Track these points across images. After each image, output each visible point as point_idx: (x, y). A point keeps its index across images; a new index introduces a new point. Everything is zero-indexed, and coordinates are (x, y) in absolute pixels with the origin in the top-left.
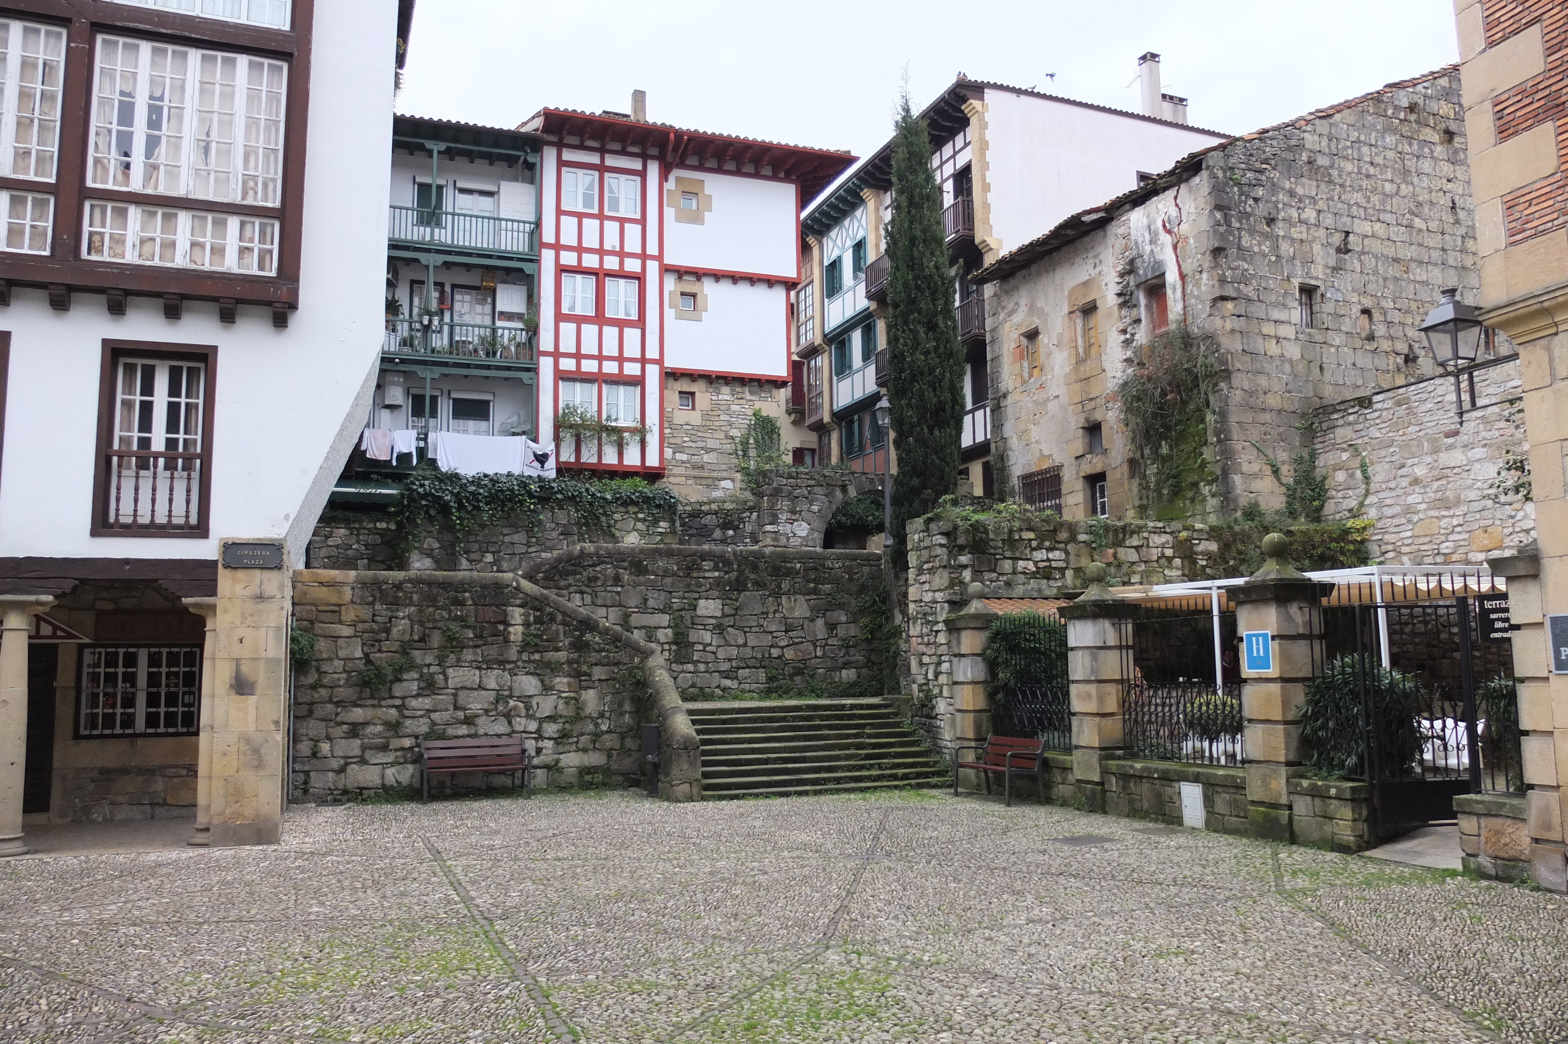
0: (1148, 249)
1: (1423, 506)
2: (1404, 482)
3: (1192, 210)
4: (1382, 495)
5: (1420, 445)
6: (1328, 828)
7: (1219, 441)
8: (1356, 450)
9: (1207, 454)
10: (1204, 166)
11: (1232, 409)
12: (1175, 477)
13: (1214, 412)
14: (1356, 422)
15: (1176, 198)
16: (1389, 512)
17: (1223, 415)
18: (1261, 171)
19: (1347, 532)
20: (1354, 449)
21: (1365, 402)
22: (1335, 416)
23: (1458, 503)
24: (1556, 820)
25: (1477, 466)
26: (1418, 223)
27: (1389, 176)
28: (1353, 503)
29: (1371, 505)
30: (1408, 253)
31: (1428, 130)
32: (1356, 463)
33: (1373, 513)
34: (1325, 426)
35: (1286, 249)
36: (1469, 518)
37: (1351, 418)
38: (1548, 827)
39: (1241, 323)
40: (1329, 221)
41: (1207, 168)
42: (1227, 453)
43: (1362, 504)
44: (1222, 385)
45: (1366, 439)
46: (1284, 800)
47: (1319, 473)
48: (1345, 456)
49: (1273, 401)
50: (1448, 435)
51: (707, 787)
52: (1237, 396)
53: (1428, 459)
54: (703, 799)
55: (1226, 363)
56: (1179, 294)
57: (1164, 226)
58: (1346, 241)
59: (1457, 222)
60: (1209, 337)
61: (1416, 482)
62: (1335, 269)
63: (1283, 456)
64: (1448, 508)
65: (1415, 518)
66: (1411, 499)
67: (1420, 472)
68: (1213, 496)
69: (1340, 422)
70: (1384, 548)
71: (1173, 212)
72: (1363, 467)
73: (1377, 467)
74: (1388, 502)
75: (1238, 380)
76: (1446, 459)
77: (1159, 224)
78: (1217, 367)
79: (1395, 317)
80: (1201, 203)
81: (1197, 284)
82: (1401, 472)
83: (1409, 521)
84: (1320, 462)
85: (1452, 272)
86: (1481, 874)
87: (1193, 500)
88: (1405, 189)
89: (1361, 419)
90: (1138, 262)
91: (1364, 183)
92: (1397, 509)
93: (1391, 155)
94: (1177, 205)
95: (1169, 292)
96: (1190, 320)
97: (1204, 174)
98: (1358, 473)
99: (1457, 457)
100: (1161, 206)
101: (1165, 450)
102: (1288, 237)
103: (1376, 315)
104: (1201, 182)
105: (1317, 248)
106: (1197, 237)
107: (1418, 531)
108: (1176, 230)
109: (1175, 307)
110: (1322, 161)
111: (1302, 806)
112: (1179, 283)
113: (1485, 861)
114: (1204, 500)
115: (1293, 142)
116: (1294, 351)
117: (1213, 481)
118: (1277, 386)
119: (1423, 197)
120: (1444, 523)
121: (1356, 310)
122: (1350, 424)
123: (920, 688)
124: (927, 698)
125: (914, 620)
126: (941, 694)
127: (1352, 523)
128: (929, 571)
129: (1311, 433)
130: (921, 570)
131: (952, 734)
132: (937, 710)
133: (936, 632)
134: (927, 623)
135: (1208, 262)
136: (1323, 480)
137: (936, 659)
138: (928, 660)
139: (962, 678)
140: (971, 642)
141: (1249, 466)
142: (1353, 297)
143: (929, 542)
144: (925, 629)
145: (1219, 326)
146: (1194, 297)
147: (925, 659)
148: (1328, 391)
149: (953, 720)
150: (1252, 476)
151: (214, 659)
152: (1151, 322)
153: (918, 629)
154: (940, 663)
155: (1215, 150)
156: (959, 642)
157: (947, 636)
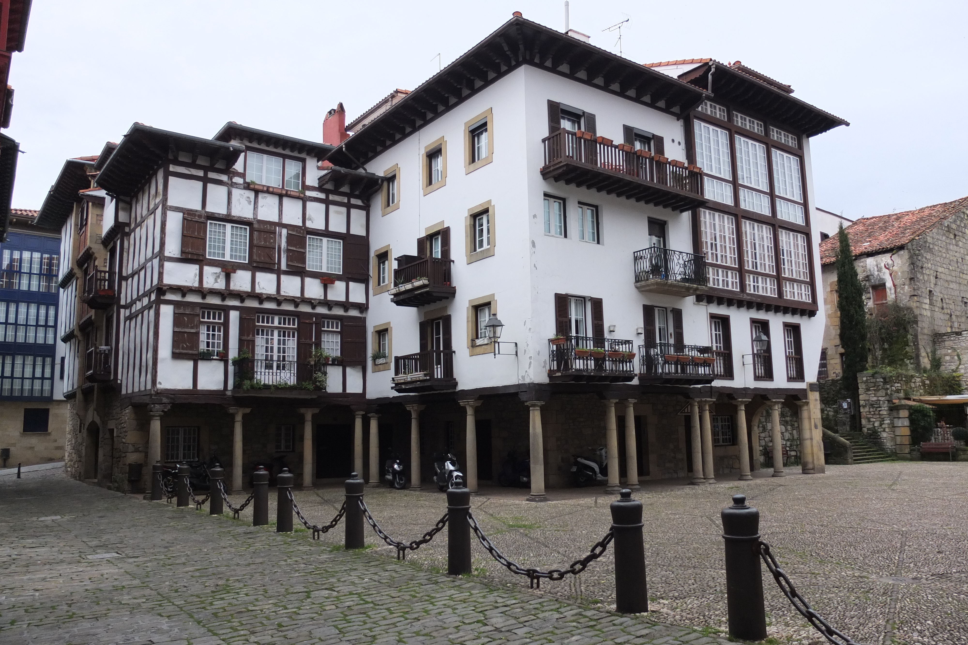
0: (876, 273)
3: (900, 262)
4: (966, 365)
7: (914, 345)
8: (955, 349)
9: (908, 349)
10: (905, 248)
11: (919, 334)
12: (892, 356)
13: (912, 335)
14: (954, 340)
15: (891, 257)
17: (916, 336)
18: (919, 250)
19: (954, 377)
21: (959, 334)
22: (945, 337)
26: (951, 268)
27: (944, 251)
28: (954, 367)
29: (962, 368)
30: (949, 278)
31: (951, 235)
32: (956, 353)
33: (962, 371)
34: (940, 340)
35: (926, 278)
37: (952, 338)
39: (918, 304)
40: (933, 268)
41: (907, 249)
42: (918, 349)
43: (957, 368)
44: (914, 325)
45: (959, 346)
47: (937, 356)
48: (949, 351)
49: (926, 331)
52: (919, 329)
54: (855, 464)
55: (917, 318)
56: (893, 291)
57: (885, 266)
58: (937, 275)
59: (958, 267)
60: (909, 309)
62: (935, 284)
63: (929, 350)
68: (911, 364)
69: (948, 339)
70: (967, 383)
71: (890, 262)
72: (958, 356)
73: (964, 356)
75: (920, 324)
77: (883, 265)
78: (913, 319)
79: (947, 301)
80: (905, 261)
81: (903, 289)
84: (938, 352)
85: (958, 285)
87: (900, 365)
88: (948, 256)
89: (957, 339)
90: (871, 277)
91: (940, 254)
93: (944, 243)
94: (892, 260)
95: (888, 290)
96: (898, 301)
97: (906, 251)
98: (956, 358)
100: (883, 259)
101: (886, 346)
102: (925, 273)
103: (944, 301)
104: (904, 253)
105: (932, 277)
106: (903, 272)
108: (891, 268)
109: (891, 296)
110: (931, 246)
112: (893, 288)
114: (907, 365)
115: (925, 240)
116: (928, 314)
117: (912, 359)
118: (926, 326)
119: (951, 258)
121: (940, 298)
122: (951, 340)
123: (868, 429)
124: (873, 432)
125: (864, 407)
126: (884, 431)
127: (954, 374)
128: (874, 390)
129: (934, 342)
130: (868, 390)
131: (892, 443)
132: (881, 436)
133: (880, 411)
134: (873, 407)
135: (907, 282)
136: (940, 359)
137: (880, 419)
138: (874, 420)
139: (900, 425)
140: (904, 413)
141: (923, 353)
142: (939, 294)
143: (874, 380)
144: (871, 410)
145: (913, 305)
146: (901, 293)
147: (872, 420)
148: (936, 327)
149: (894, 439)
150: (924, 357)
151: (810, 418)
152: (874, 299)
153: (867, 409)
154: (883, 421)
155: (908, 243)
156: (898, 414)
157: (888, 412)
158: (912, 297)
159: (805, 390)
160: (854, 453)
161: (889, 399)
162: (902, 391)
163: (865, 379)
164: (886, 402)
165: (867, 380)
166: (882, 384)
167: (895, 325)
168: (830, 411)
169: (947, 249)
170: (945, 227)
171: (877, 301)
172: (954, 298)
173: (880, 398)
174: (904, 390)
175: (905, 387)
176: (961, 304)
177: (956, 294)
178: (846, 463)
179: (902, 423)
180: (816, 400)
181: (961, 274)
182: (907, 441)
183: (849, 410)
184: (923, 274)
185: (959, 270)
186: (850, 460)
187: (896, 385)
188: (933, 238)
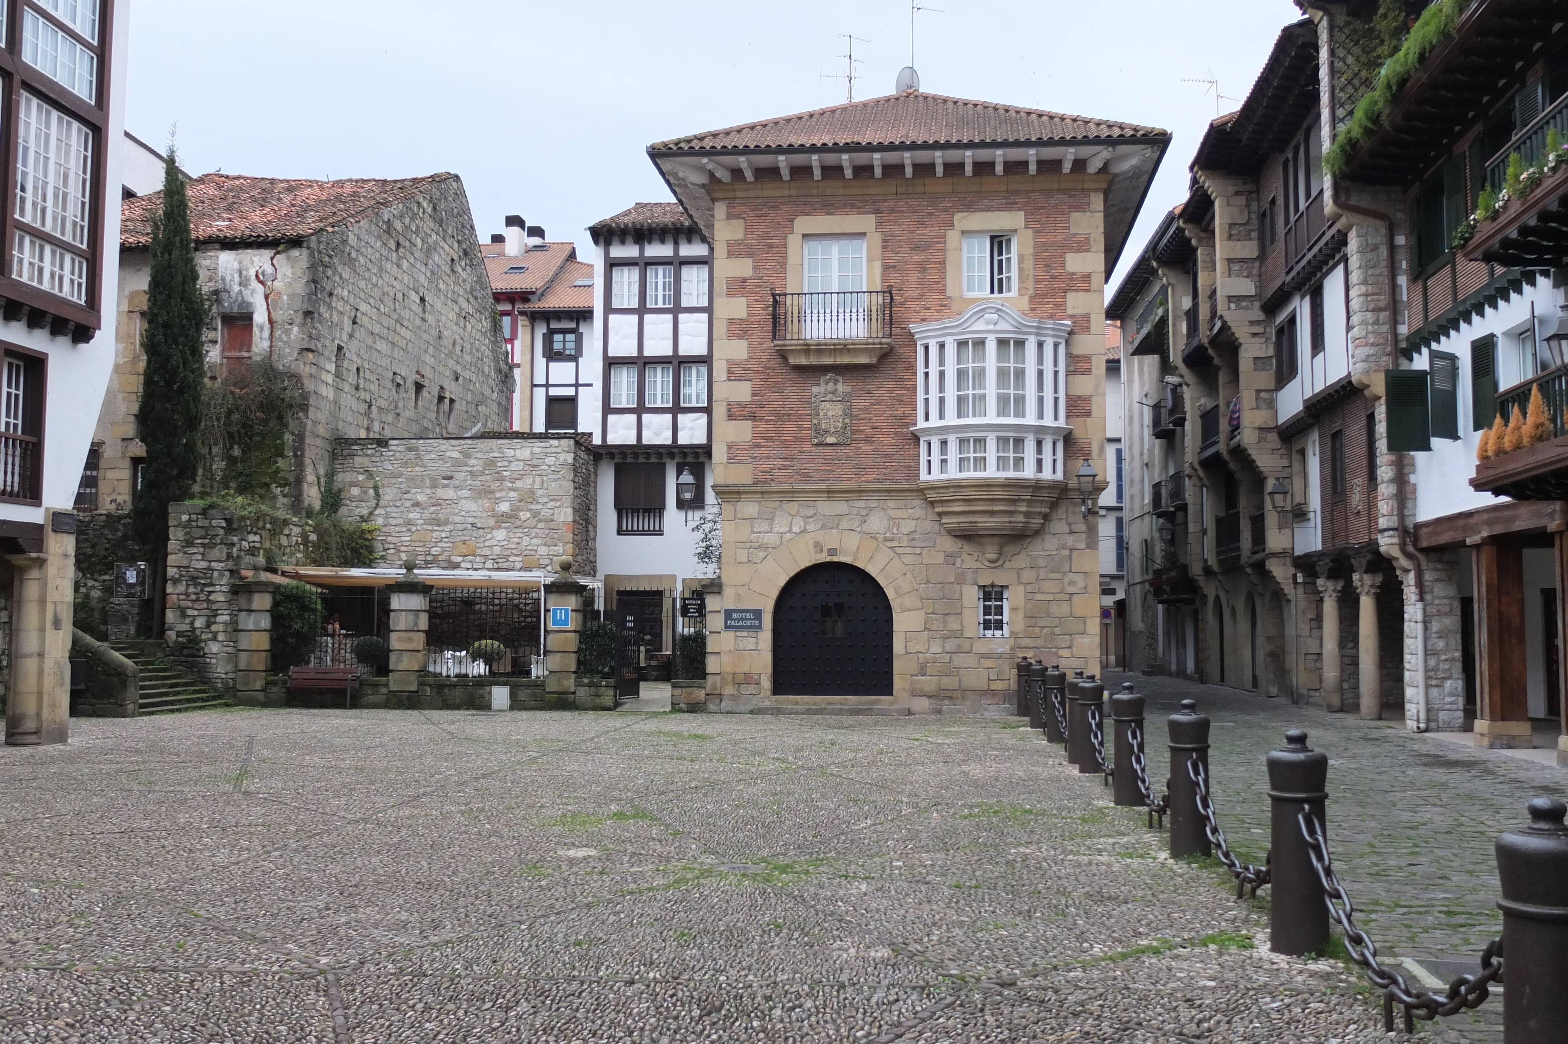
0: (236, 288)
1: (421, 522)
2: (408, 504)
3: (289, 274)
4: (388, 509)
5: (423, 480)
6: (598, 701)
7: (295, 455)
8: (371, 475)
9: (281, 463)
10: (305, 245)
11: (307, 433)
12: (247, 476)
13: (293, 434)
14: (373, 455)
15: (272, 259)
16: (394, 522)
17: (301, 437)
18: (330, 257)
19: (363, 532)
20: (370, 475)
21: (382, 443)
22: (356, 447)
23: (446, 522)
24: (719, 685)
25: (463, 501)
26: (382, 309)
27: (375, 271)
28: (365, 512)
29: (379, 515)
30: (377, 329)
31: (391, 241)
32: (371, 484)
33: (380, 521)
34: (345, 452)
35: (335, 318)
36: (453, 533)
37: (369, 452)
38: (714, 689)
39: (314, 370)
40: (351, 300)
41: (308, 248)
42: (301, 466)
43: (371, 513)
44: (301, 414)
45: (380, 469)
46: (572, 690)
47: (336, 486)
48: (361, 477)
49: (321, 430)
50: (445, 478)
51: (142, 706)
52: (309, 424)
53: (429, 491)
54: (141, 714)
55: (307, 399)
56: (266, 334)
57: (257, 276)
58: (355, 317)
59: (395, 310)
60: (295, 377)
61: (417, 504)
62: (351, 336)
63: (322, 471)
64: (439, 525)
65: (414, 529)
66: (411, 516)
67: (421, 498)
68: (284, 496)
69: (360, 453)
70: (386, 546)
71: (269, 269)
72: (376, 488)
73: (388, 490)
74: (394, 515)
75: (311, 413)
76: (440, 493)
77: (252, 273)
78: (299, 400)
79: (368, 374)
80: (299, 273)
81: (287, 332)
82: (405, 496)
83: (409, 530)
84: (339, 477)
86: (681, 711)
87: (262, 496)
88: (380, 282)
89: (378, 454)
90: (224, 296)
91: (367, 275)
92: (400, 521)
93: (378, 255)
94: (273, 265)
95: (255, 329)
96: (275, 357)
97: (305, 252)
98: (371, 492)
99: (450, 494)
100: (256, 259)
101: (237, 452)
102: (335, 308)
103: (361, 373)
104: (300, 256)
105: (346, 318)
106: (291, 296)
107: (414, 537)
108: (269, 283)
109: (260, 343)
110: (354, 255)
111: (582, 692)
112: (267, 326)
113: (682, 706)
114: (275, 497)
115: (344, 238)
116: (330, 394)
117: (286, 485)
118: (323, 420)
119: (385, 289)
120: (435, 534)
121: (355, 366)
122: (368, 456)
123: (179, 634)
124: (190, 641)
125: (176, 581)
126: (214, 639)
127: (364, 526)
128: (204, 545)
129: (334, 456)
130: (189, 543)
131: (229, 668)
132: (206, 651)
133: (210, 592)
134: (196, 585)
135: (299, 319)
136: (340, 491)
137: (209, 613)
138: (196, 613)
139: (251, 627)
140: (262, 601)
141: (310, 477)
142: (355, 358)
143: (206, 523)
144: (192, 589)
145: (304, 370)
146: (282, 341)
147: (190, 612)
148: (341, 425)
149: (233, 658)
150: (310, 485)
151: (42, 602)
152: (223, 344)
153: (181, 588)
154: (215, 616)
155: (312, 234)
156: (250, 601)
157: (229, 596)
158: (304, 353)
159: (39, 528)
160: (142, 688)
161: (234, 568)
162: (261, 552)
163: (185, 518)
164: (227, 574)
165: (190, 520)
166: (222, 532)
167: (262, 407)
168: (93, 587)
169: (381, 269)
170: (383, 221)
171: (230, 350)
172: (380, 370)
173: (213, 564)
174: (265, 549)
175: (267, 545)
176: (389, 385)
177: (384, 365)
178: (122, 714)
179: (256, 623)
180: (66, 556)
181: (398, 325)
182: (260, 662)
183: (139, 589)
184: (330, 307)
185: (395, 317)
186: (131, 707)
187: (251, 538)
188: (359, 239)
